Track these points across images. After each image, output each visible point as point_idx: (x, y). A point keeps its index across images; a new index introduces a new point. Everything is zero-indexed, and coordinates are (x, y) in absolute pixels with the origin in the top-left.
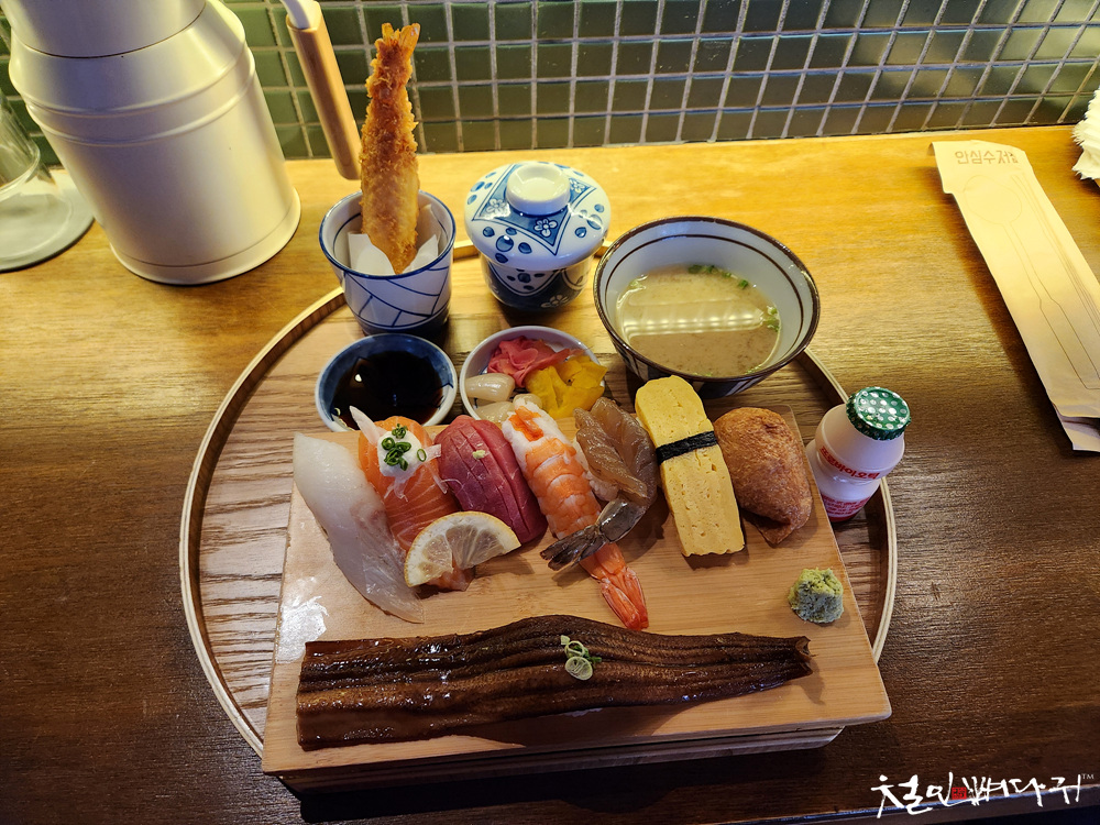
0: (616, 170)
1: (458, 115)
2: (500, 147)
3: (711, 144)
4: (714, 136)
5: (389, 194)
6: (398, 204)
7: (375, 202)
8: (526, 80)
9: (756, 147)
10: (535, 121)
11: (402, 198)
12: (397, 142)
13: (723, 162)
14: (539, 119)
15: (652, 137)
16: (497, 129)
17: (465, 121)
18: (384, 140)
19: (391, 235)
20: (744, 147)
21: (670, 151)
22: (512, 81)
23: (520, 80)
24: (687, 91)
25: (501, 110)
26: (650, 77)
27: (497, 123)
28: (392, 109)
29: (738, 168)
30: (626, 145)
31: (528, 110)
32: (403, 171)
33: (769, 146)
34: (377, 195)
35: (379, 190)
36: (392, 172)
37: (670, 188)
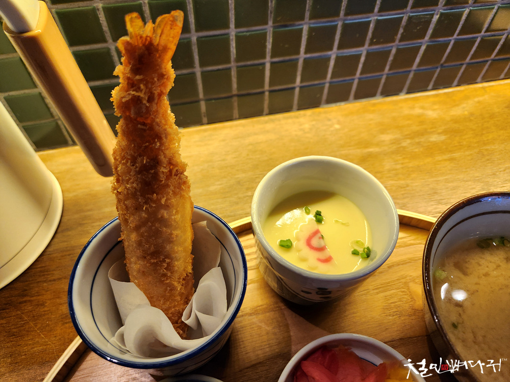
0: (337, 126)
1: (201, 96)
2: (238, 117)
3: (402, 97)
4: (405, 90)
5: (157, 233)
6: (169, 240)
7: (139, 244)
8: (261, 61)
9: (437, 95)
10: (267, 94)
11: (175, 233)
12: (163, 169)
13: (418, 111)
14: (271, 92)
15: (359, 96)
16: (236, 104)
17: (207, 100)
18: (144, 170)
19: (164, 275)
20: (428, 96)
21: (374, 105)
22: (249, 63)
23: (256, 62)
24: (391, 58)
25: (239, 88)
26: (363, 51)
27: (235, 99)
28: (151, 128)
29: (432, 114)
30: (338, 104)
31: (262, 86)
32: (173, 201)
33: (445, 93)
34: (142, 235)
35: (143, 230)
36: (160, 206)
37: (387, 137)
